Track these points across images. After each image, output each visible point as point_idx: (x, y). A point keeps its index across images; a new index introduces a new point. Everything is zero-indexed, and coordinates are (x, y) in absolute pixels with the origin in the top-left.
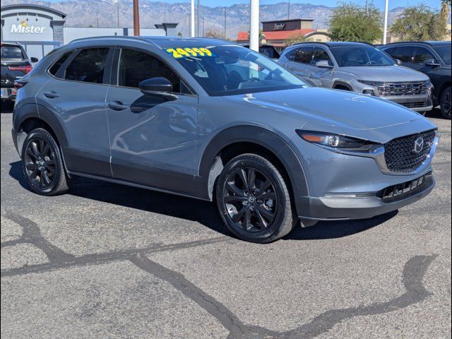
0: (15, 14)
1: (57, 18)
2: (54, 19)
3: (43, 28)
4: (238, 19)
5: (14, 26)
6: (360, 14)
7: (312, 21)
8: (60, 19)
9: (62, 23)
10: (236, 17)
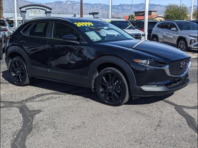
0: (31, 9)
1: (48, 10)
2: (47, 11)
3: (42, 14)
4: (122, 11)
5: (30, 13)
6: (178, 8)
7: (156, 11)
8: (49, 10)
9: (50, 12)
10: (121, 10)
